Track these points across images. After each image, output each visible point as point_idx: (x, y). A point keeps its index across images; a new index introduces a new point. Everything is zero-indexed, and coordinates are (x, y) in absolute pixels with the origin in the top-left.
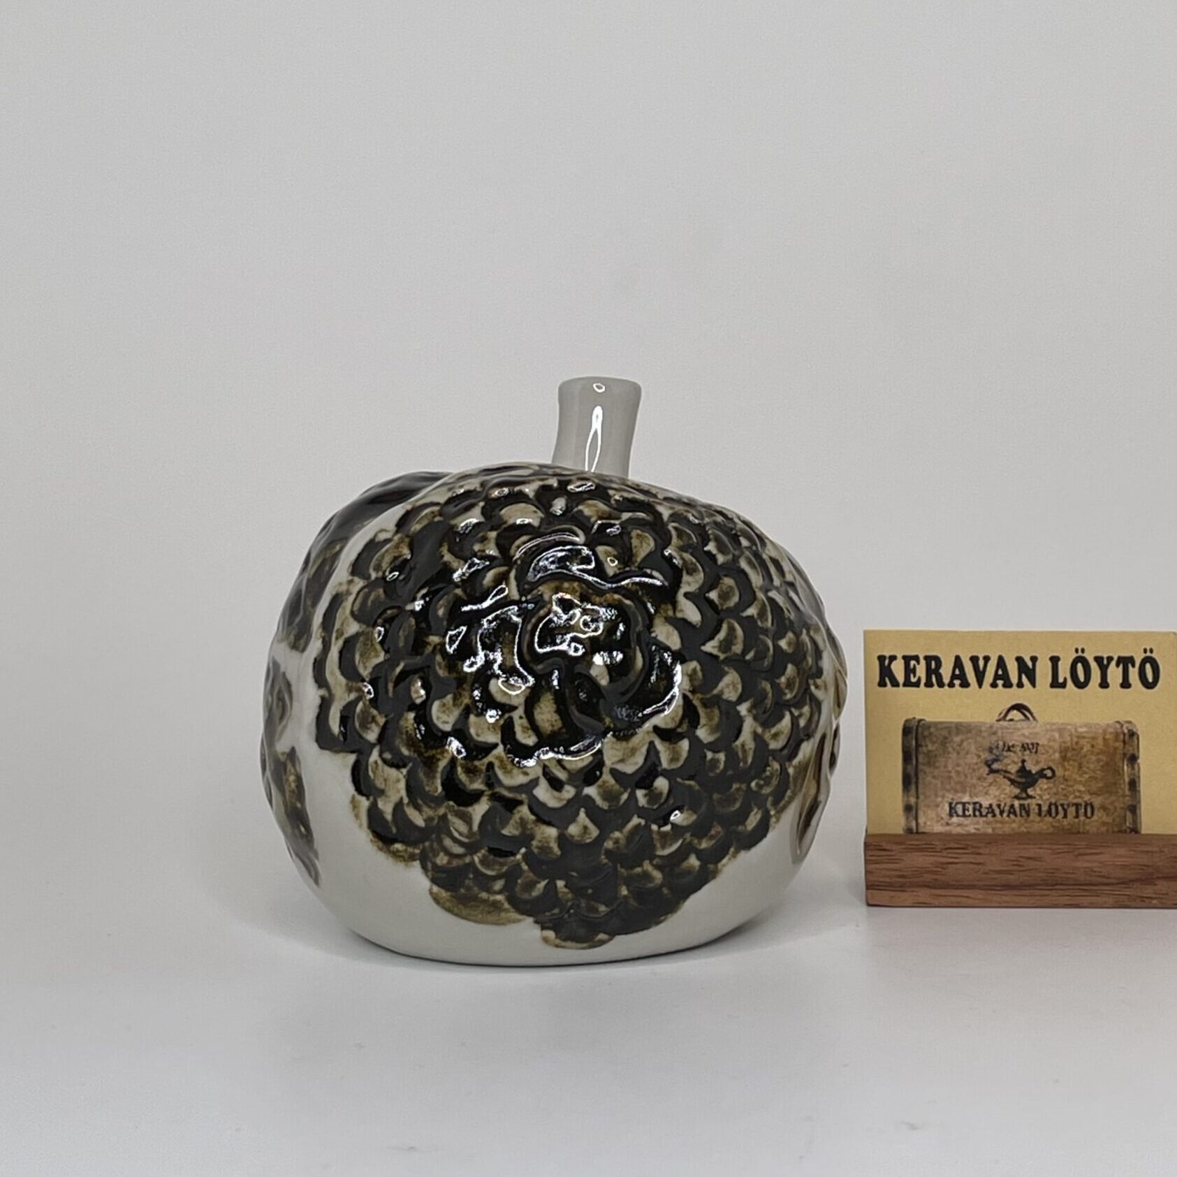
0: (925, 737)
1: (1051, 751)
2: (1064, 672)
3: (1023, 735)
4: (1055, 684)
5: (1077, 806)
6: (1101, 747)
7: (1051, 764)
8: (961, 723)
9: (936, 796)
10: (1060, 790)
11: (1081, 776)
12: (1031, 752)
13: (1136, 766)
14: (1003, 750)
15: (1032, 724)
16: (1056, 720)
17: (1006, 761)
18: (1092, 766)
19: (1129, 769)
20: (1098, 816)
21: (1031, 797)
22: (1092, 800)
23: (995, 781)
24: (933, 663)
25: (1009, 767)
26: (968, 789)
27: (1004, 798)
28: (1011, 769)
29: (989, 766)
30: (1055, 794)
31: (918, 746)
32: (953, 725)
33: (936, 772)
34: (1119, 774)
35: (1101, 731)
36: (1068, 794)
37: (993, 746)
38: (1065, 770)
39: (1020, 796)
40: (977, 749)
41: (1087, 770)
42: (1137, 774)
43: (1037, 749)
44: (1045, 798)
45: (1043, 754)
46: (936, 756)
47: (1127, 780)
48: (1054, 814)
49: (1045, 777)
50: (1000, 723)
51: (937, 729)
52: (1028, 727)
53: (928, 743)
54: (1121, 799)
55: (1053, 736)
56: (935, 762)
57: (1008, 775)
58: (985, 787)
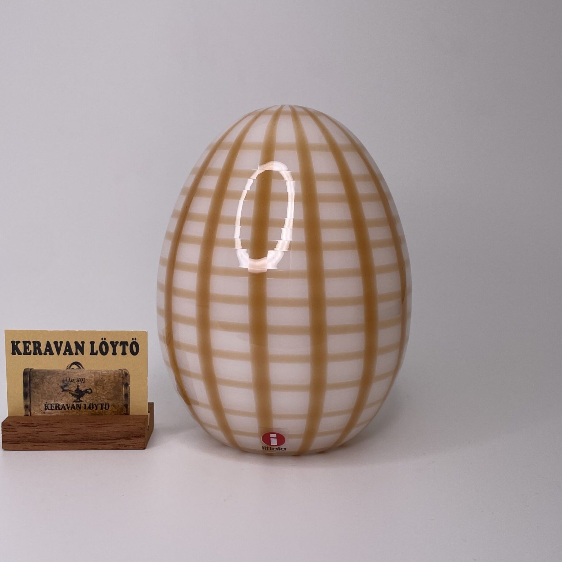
0: (33, 376)
1: (91, 382)
2: (96, 348)
3: (78, 375)
4: (93, 353)
5: (102, 405)
6: (113, 380)
7: (90, 387)
8: (50, 370)
9: (39, 401)
10: (94, 398)
11: (104, 392)
12: (82, 382)
13: (128, 388)
14: (69, 382)
15: (82, 370)
16: (93, 369)
17: (70, 386)
18: (108, 388)
19: (125, 389)
20: (111, 409)
21: (82, 401)
22: (109, 402)
23: (65, 394)
24: (37, 345)
25: (72, 389)
26: (53, 398)
27: (70, 402)
28: (73, 389)
29: (63, 388)
30: (92, 400)
31: (30, 380)
32: (46, 371)
33: (39, 391)
34: (121, 391)
35: (113, 373)
36: (98, 400)
37: (64, 380)
38: (97, 389)
39: (77, 401)
40: (57, 381)
41: (106, 390)
42: (128, 391)
43: (84, 381)
44: (87, 401)
45: (87, 383)
46: (39, 384)
47: (124, 394)
48: (91, 408)
49: (88, 393)
50: (68, 370)
51: (39, 373)
52: (80, 372)
53: (35, 379)
54: (121, 401)
55: (92, 376)
56: (38, 387)
57: (71, 392)
58: (61, 397)
